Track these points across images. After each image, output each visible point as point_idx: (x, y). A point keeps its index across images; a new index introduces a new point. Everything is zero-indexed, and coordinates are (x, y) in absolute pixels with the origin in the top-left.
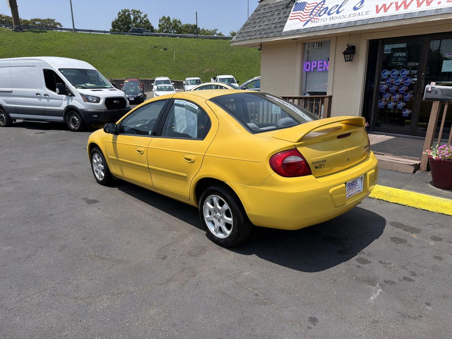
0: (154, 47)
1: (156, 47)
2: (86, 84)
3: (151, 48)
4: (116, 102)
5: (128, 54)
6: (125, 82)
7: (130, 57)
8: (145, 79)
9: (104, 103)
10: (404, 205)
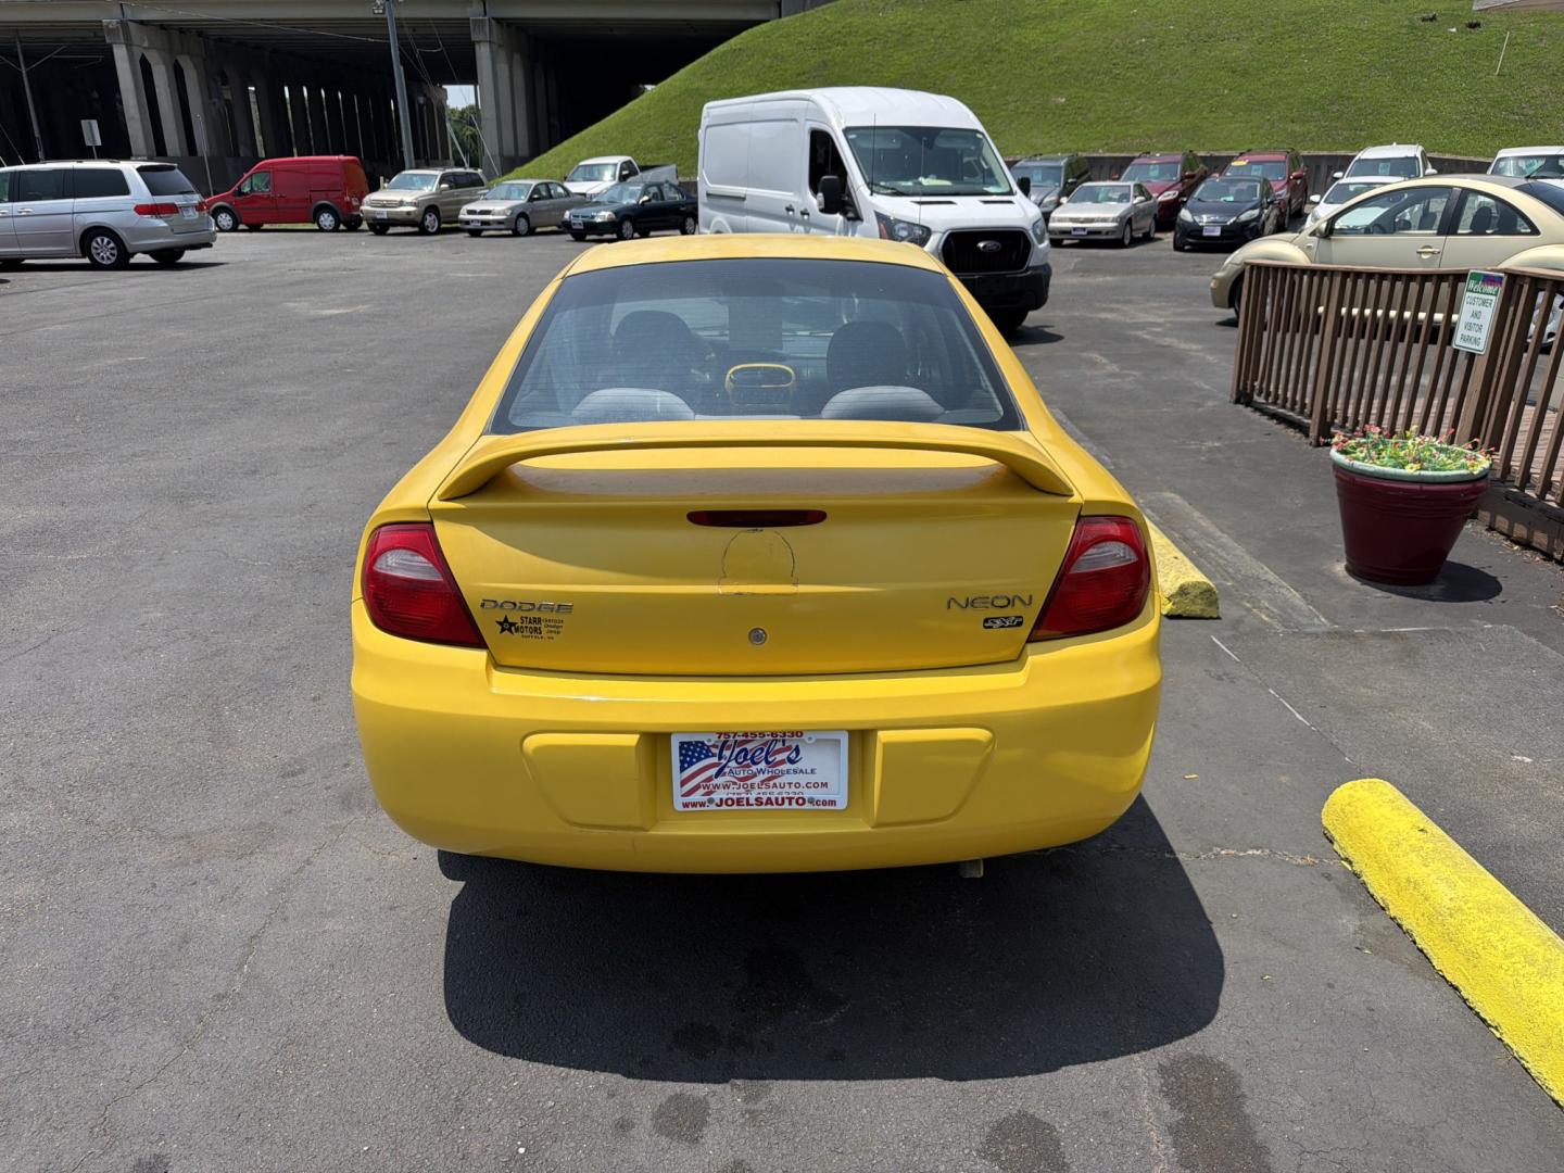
0: (1424, 20)
1: (1433, 19)
2: (921, 179)
3: (1406, 23)
4: (985, 247)
5: (1300, 52)
6: (1234, 164)
7: (1307, 64)
8: (1334, 153)
9: (940, 247)
10: (1484, 1021)
